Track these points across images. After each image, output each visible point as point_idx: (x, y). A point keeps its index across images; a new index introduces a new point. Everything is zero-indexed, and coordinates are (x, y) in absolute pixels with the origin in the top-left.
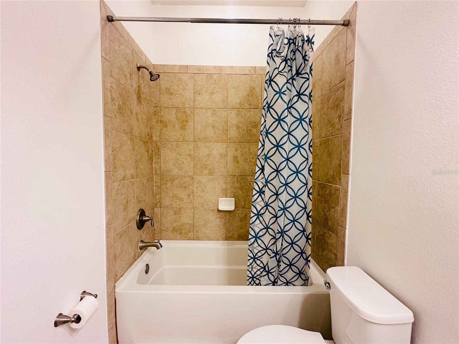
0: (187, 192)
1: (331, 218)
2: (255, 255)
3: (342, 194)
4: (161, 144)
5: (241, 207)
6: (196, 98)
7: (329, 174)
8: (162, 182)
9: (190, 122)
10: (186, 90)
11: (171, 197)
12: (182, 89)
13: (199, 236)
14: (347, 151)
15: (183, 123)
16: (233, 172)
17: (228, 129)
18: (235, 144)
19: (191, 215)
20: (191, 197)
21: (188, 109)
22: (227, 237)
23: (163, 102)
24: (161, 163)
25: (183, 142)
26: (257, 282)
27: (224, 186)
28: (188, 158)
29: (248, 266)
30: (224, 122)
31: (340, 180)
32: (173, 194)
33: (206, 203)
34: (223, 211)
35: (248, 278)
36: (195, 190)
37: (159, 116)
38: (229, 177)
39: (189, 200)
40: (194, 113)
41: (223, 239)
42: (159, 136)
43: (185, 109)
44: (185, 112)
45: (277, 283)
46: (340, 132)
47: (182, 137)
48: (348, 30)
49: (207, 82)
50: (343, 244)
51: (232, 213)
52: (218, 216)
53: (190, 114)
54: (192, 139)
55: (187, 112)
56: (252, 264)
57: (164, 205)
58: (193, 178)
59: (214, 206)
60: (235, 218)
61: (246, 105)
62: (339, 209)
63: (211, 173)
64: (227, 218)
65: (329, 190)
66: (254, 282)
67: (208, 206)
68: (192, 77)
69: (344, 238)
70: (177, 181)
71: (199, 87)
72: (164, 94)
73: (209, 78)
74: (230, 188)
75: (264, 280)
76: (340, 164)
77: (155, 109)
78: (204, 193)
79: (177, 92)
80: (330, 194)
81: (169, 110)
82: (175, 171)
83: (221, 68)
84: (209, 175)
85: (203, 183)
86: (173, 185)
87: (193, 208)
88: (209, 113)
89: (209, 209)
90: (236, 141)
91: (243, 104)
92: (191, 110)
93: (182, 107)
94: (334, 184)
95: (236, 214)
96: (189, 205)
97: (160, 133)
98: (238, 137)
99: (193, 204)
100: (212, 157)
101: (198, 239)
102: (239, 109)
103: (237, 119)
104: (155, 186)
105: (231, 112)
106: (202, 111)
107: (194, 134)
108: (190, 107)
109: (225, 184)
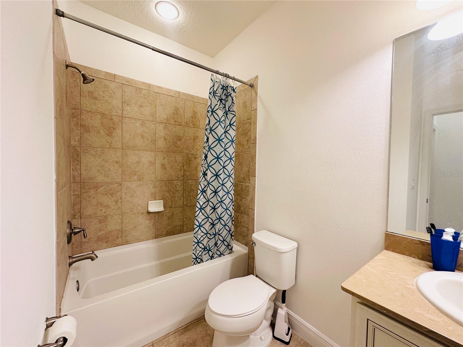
0: (115, 198)
1: (243, 205)
2: (198, 240)
3: (251, 189)
4: (81, 149)
5: (168, 207)
6: (125, 108)
7: (240, 177)
8: (83, 191)
9: (117, 130)
10: (113, 98)
11: (95, 205)
12: (109, 95)
13: (128, 240)
14: (254, 162)
15: (110, 131)
16: (161, 177)
17: (157, 140)
18: (163, 153)
19: (120, 221)
20: (119, 203)
21: (115, 116)
22: (156, 236)
23: (85, 105)
24: (81, 170)
25: (110, 148)
26: (199, 261)
27: (153, 190)
28: (115, 164)
29: (193, 250)
30: (152, 133)
31: (249, 180)
32: (98, 202)
33: (135, 208)
34: (152, 213)
35: (193, 259)
36: (123, 196)
37: (78, 119)
38: (158, 182)
39: (116, 206)
40: (122, 121)
41: (153, 238)
42: (78, 141)
43: (111, 116)
44: (112, 119)
45: (213, 257)
46: (249, 150)
47: (108, 144)
48: (252, 90)
49: (136, 95)
50: (253, 220)
51: (160, 214)
52: (148, 218)
53: (117, 122)
54: (120, 146)
55: (114, 119)
56: (196, 248)
57: (85, 215)
58: (121, 185)
59: (144, 209)
60: (164, 217)
61: (172, 122)
62: (249, 198)
63: (140, 179)
64: (156, 218)
65: (241, 187)
66: (197, 262)
67: (138, 210)
68: (120, 87)
69: (254, 215)
70: (102, 189)
71: (127, 98)
72: (85, 97)
73: (138, 91)
74: (158, 192)
75: (205, 257)
76: (249, 170)
77: (74, 111)
78: (133, 198)
79: (102, 98)
80: (242, 190)
81: (93, 115)
82: (100, 178)
83: (150, 85)
84: (138, 181)
85: (132, 189)
86: (97, 193)
87: (122, 214)
88: (138, 124)
89: (138, 213)
90: (164, 150)
91: (169, 120)
92: (119, 119)
93: (109, 114)
94: (245, 183)
95: (164, 214)
96: (117, 211)
97: (80, 137)
98: (165, 147)
99: (121, 210)
100: (141, 164)
101: (127, 243)
102: (166, 123)
103: (164, 132)
104: (73, 195)
105: (159, 125)
106: (131, 121)
107: (122, 142)
108: (118, 115)
109: (154, 188)
